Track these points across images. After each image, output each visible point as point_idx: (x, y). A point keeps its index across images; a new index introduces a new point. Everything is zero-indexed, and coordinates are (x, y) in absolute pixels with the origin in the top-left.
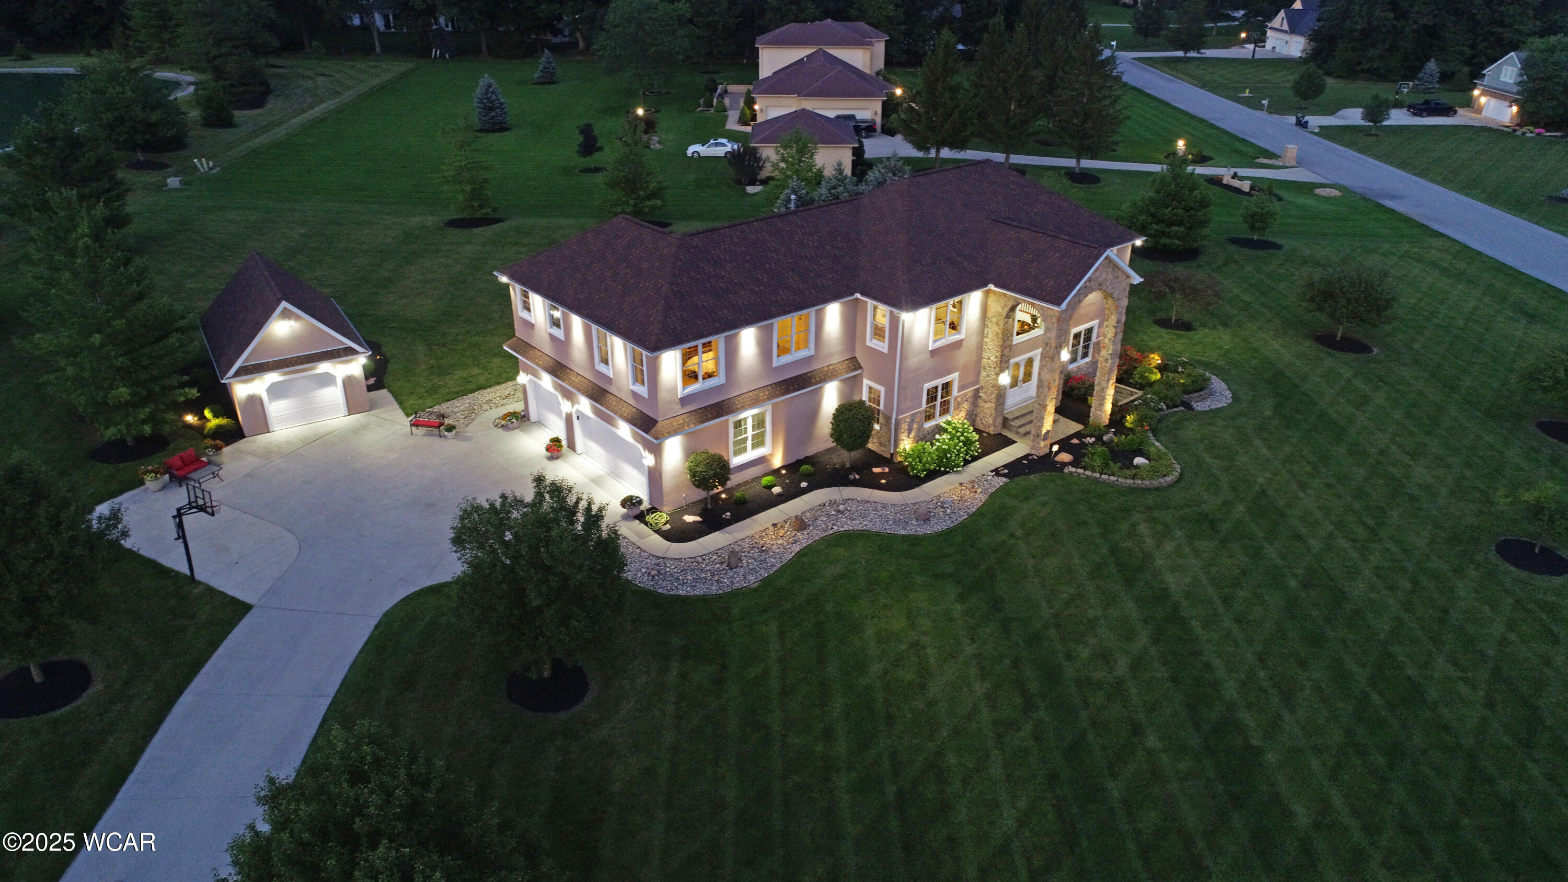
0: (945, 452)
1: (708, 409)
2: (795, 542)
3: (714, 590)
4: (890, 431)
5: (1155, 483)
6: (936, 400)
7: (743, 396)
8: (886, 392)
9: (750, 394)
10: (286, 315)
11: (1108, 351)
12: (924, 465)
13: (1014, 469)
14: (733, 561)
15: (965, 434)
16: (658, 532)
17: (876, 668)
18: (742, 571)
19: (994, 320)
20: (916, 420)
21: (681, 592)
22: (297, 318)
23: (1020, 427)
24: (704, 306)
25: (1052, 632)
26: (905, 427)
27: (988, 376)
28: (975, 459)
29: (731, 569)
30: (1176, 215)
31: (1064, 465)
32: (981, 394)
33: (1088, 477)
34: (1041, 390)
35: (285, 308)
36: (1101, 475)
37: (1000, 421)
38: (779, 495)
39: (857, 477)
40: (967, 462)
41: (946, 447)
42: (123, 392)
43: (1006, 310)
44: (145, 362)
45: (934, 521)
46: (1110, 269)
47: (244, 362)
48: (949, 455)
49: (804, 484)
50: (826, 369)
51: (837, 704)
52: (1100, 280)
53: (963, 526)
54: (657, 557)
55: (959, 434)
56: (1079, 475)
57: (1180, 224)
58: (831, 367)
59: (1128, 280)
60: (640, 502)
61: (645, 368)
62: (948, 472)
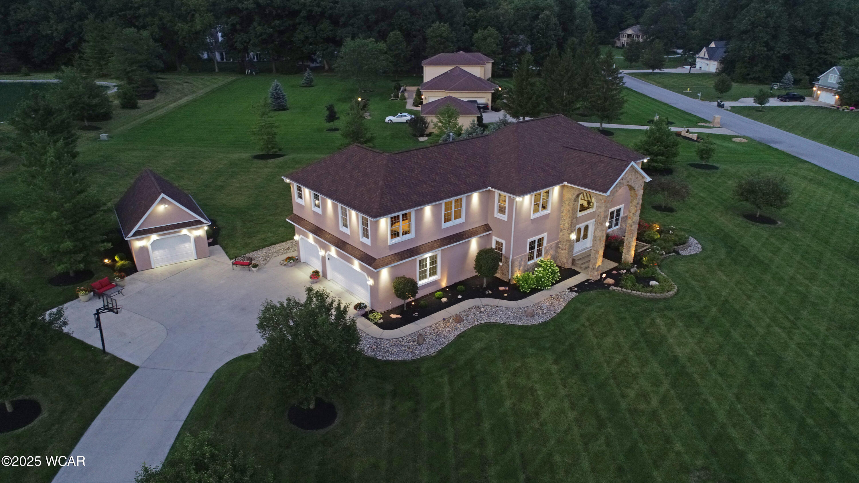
0: (541, 278)
1: (405, 252)
2: (456, 329)
3: (410, 357)
4: (509, 266)
5: (663, 295)
6: (534, 249)
7: (425, 245)
8: (506, 244)
9: (429, 244)
10: (163, 201)
11: (632, 220)
12: (529, 286)
13: (581, 287)
14: (421, 340)
15: (552, 268)
16: (376, 324)
17: (508, 403)
18: (426, 346)
19: (567, 202)
20: (523, 260)
21: (390, 359)
22: (170, 203)
23: (582, 264)
24: (403, 193)
25: (612, 381)
26: (517, 263)
27: (563, 235)
28: (557, 282)
29: (419, 345)
30: (660, 150)
31: (610, 285)
32: (559, 245)
33: (624, 292)
34: (595, 242)
35: (163, 197)
36: (632, 291)
37: (570, 260)
38: (445, 303)
39: (490, 292)
40: (553, 284)
41: (542, 275)
42: (68, 244)
43: (574, 196)
44: (82, 227)
45: (536, 317)
46: (633, 173)
47: (139, 228)
48: (543, 280)
49: (460, 297)
50: (471, 230)
51: (487, 425)
52: (628, 179)
53: (553, 320)
54: (376, 338)
55: (548, 268)
56: (619, 291)
57: (662, 155)
58: (474, 229)
59: (643, 180)
60: (365, 307)
61: (369, 228)
62: (543, 290)
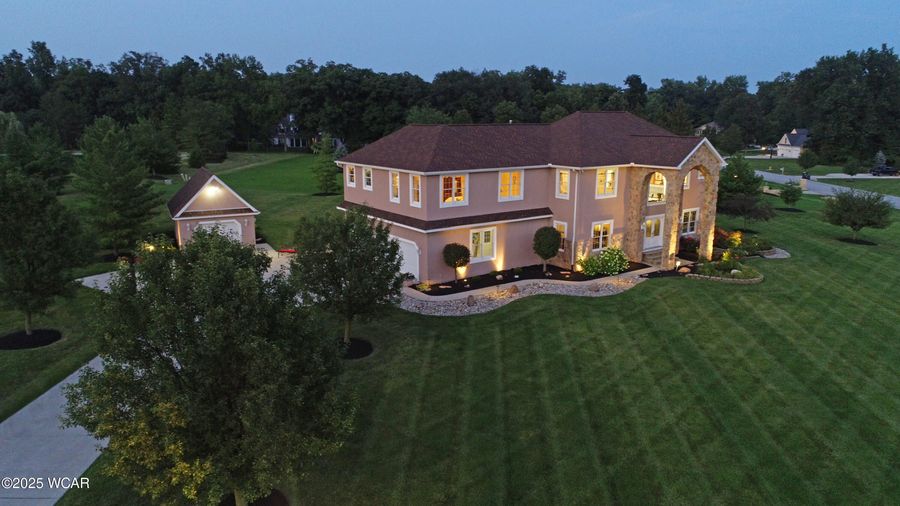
0: (607, 262)
1: (457, 219)
2: (511, 297)
3: (458, 314)
4: (571, 251)
5: (747, 281)
6: (599, 235)
7: (479, 217)
8: (568, 225)
9: (484, 217)
10: (214, 183)
12: (593, 268)
13: (652, 275)
14: (471, 301)
15: (620, 253)
16: (424, 292)
17: (567, 348)
18: (477, 307)
19: (635, 187)
20: (588, 245)
21: (436, 314)
22: (221, 186)
23: (654, 259)
25: (688, 337)
26: (580, 248)
28: (626, 271)
29: (469, 306)
31: (684, 274)
32: (628, 237)
33: (702, 278)
35: (214, 179)
36: (710, 276)
37: (640, 254)
38: (500, 280)
39: (551, 274)
40: (620, 272)
41: (608, 258)
43: (643, 179)
45: (601, 292)
46: (707, 153)
47: (186, 210)
48: (609, 264)
49: (517, 277)
50: (530, 211)
51: (542, 361)
52: (701, 158)
53: (621, 294)
54: (421, 301)
55: (615, 253)
56: (696, 277)
58: (534, 211)
59: (718, 164)
60: (413, 277)
61: (420, 189)
62: (609, 275)
